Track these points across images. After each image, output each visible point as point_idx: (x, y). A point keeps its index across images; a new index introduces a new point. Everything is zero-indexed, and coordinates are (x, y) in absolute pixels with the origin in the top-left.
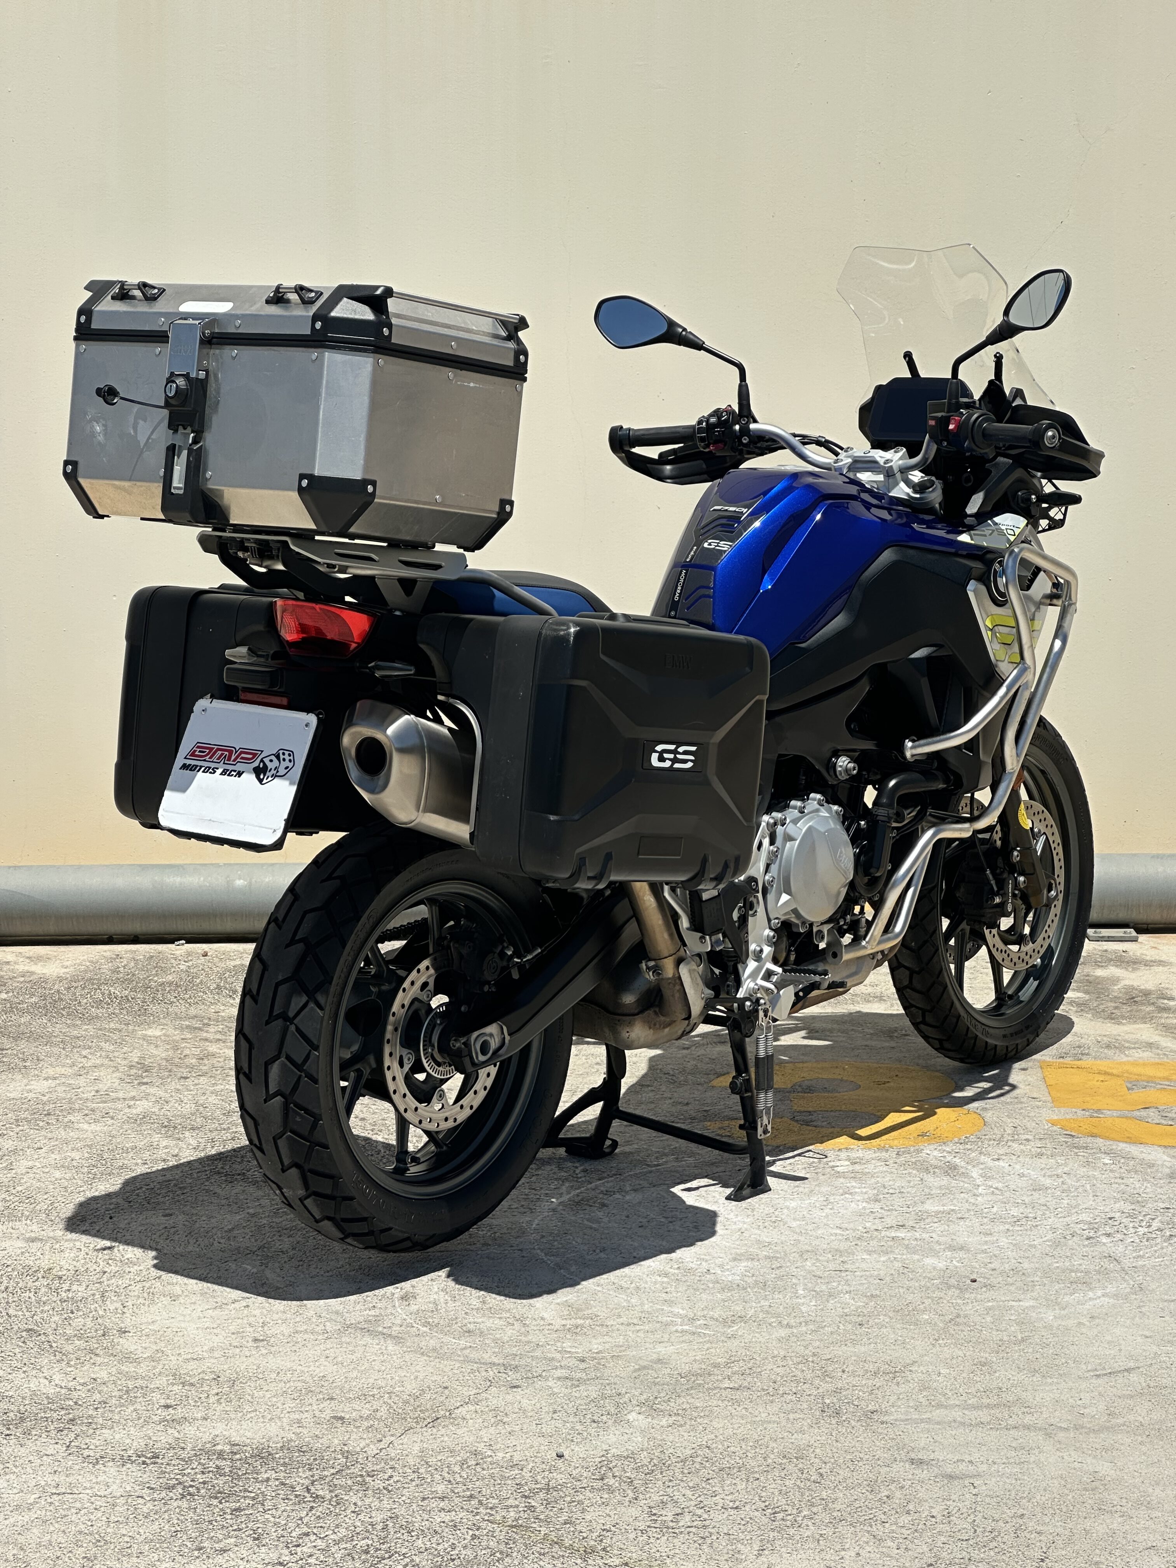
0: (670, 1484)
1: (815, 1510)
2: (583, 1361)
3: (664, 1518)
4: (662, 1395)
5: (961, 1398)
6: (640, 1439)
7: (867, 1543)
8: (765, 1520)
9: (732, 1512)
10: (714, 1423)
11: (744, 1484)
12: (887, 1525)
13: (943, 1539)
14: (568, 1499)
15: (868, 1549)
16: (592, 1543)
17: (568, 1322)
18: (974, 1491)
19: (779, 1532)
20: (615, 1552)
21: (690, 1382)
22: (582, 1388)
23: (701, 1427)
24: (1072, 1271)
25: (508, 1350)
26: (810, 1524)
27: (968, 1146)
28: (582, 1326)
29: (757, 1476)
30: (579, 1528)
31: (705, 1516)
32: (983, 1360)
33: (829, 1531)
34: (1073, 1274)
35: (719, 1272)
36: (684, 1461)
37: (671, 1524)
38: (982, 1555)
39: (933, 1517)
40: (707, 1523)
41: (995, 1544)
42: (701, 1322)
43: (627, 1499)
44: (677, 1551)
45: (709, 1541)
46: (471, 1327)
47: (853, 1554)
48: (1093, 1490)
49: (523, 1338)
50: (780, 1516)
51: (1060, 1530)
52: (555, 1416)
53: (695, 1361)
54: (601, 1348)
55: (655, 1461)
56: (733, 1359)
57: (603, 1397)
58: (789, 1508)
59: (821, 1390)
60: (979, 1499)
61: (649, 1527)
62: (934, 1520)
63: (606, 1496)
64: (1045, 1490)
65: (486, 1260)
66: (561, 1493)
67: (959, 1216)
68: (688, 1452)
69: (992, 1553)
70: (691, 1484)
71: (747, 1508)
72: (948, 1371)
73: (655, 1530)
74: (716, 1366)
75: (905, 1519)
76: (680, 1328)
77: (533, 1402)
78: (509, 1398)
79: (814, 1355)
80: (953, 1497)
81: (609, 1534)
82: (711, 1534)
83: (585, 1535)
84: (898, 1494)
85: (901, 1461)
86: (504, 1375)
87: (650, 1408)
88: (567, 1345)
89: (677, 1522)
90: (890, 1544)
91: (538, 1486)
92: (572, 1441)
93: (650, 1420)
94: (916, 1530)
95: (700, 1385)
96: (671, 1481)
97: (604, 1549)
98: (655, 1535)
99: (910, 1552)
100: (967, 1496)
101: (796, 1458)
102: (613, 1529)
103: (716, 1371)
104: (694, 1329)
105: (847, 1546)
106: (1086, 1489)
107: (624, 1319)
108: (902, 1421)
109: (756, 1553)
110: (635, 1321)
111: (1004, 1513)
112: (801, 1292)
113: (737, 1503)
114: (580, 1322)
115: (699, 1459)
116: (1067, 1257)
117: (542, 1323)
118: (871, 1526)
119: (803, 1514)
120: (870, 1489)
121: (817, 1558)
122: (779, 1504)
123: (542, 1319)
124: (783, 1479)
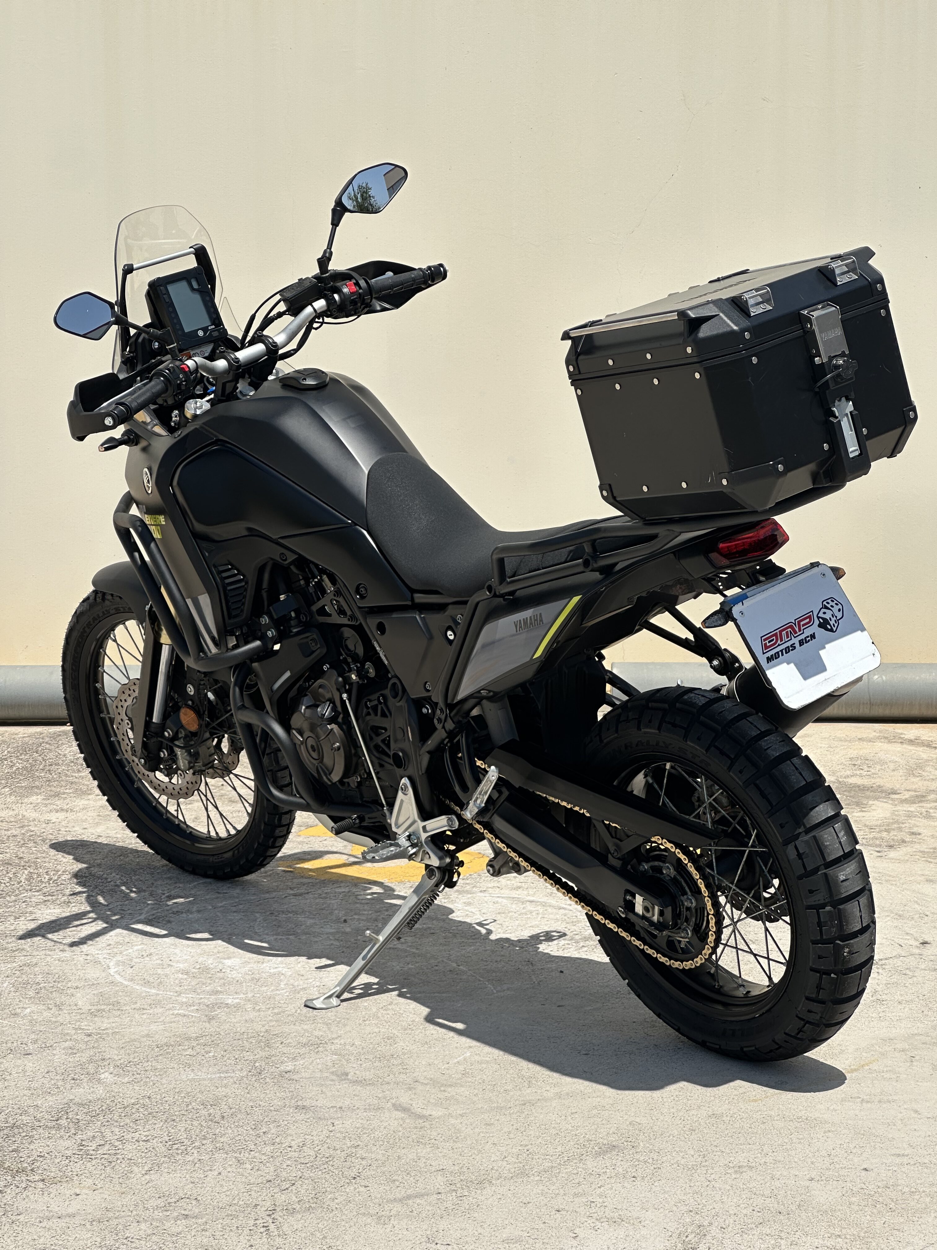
0: (107, 1124)
1: (204, 1142)
2: (89, 1036)
3: (88, 1148)
4: (136, 1060)
5: (359, 1062)
6: (101, 1091)
7: (231, 1165)
8: (164, 1149)
9: (141, 1143)
10: (164, 1081)
11: (162, 1123)
12: (252, 1153)
13: (289, 1162)
14: (24, 1134)
15: (229, 1169)
16: (26, 1165)
17: (96, 1007)
18: (331, 1128)
19: (169, 1158)
20: (40, 1171)
21: (162, 1051)
22: (77, 1055)
23: (151, 1083)
24: (494, 971)
25: (38, 1027)
26: (196, 1152)
27: (468, 882)
28: (104, 1010)
29: (175, 1118)
30: (21, 1155)
31: (121, 1147)
32: (392, 1035)
33: (207, 1157)
34: (494, 974)
35: (228, 971)
36: (125, 1108)
37: (92, 1152)
38: (311, 1174)
39: (290, 1147)
40: (118, 1151)
41: (326, 1166)
42: (195, 1008)
43: (68, 1134)
44: (86, 1171)
45: (113, 1164)
46: (18, 1011)
47: (216, 1173)
48: (421, 1128)
49: (54, 1019)
50: (175, 1147)
51: (380, 1156)
52: (47, 1076)
53: (174, 1036)
54: (109, 1026)
55: (104, 1108)
56: (204, 1034)
57: (91, 1061)
58: (186, 1141)
59: (257, 1057)
60: (332, 1134)
61: (74, 1154)
62: (290, 1149)
63: (54, 1132)
64: (385, 1128)
65: (57, 962)
66: (21, 1131)
67: (432, 931)
68: (133, 1101)
69: (320, 1173)
70: (122, 1124)
71: (154, 1141)
72: (360, 1043)
73: (77, 1156)
74: (189, 1039)
75: (269, 1149)
76: (176, 1012)
77: (35, 1065)
78: (19, 1062)
79: (267, 1031)
80: (312, 1134)
81: (41, 1159)
82: (118, 1159)
83: (22, 1159)
84: (273, 1131)
85: (290, 1107)
86: (24, 1046)
87: (122, 1068)
88: (83, 1025)
89: (97, 1151)
90: (248, 1166)
91: (6, 1125)
92: (50, 1093)
93: (116, 1078)
94: (272, 1157)
95: (167, 1053)
96: (108, 1121)
97: (32, 1170)
98: (76, 1160)
99: (259, 1172)
100: (324, 1132)
101: (211, 1105)
102: (46, 1155)
103: (186, 1043)
104: (186, 1013)
105: (215, 1167)
106: (416, 1128)
107: (138, 1006)
108: (306, 1078)
109: (144, 1172)
110: (146, 1007)
111: (345, 1144)
112: (282, 986)
113: (149, 1138)
114: (103, 1007)
115: (137, 1106)
116: (496, 961)
117: (75, 1008)
118: (240, 1153)
119: (194, 1145)
120: (253, 1127)
121: (187, 1176)
122: (181, 1137)
123: (76, 1005)
124: (192, 1119)
